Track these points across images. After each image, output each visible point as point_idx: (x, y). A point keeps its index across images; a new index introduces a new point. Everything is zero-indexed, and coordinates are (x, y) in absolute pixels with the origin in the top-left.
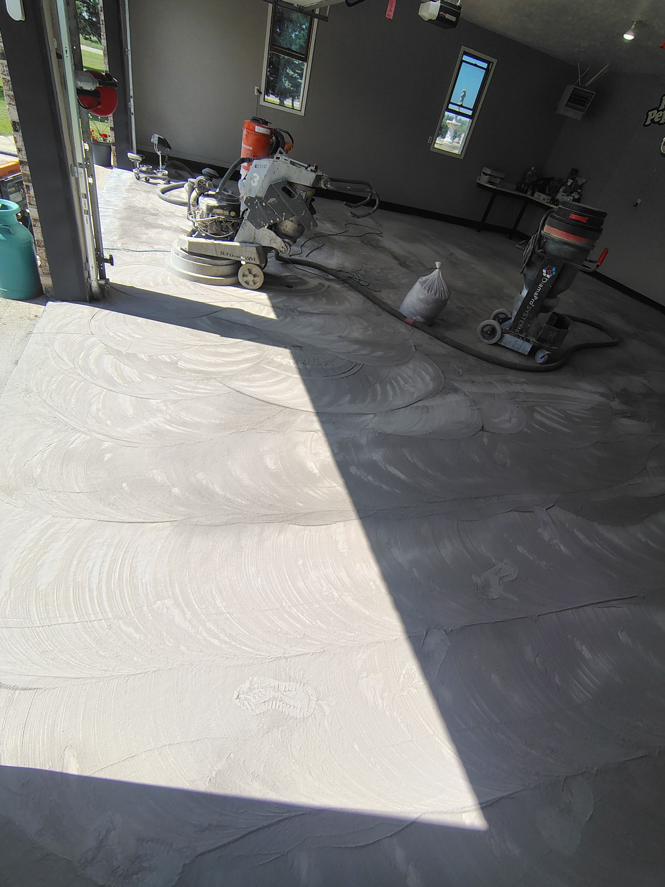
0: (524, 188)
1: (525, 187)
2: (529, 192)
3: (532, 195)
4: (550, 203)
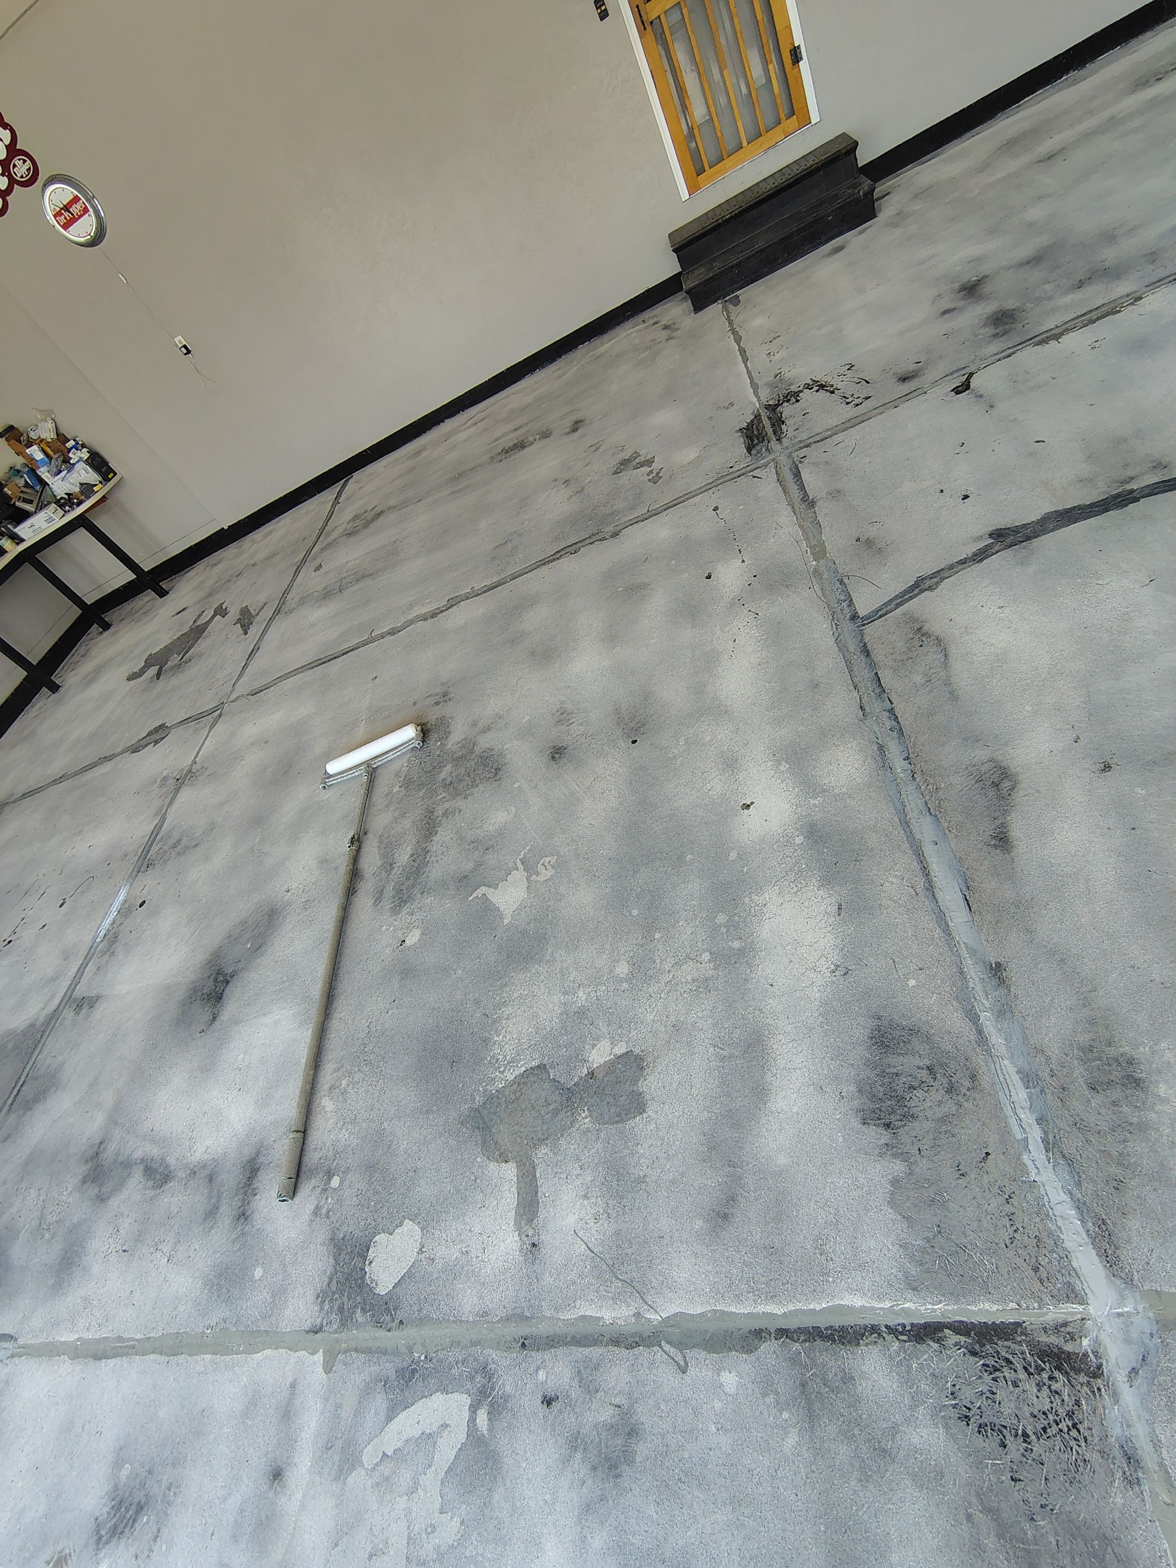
4: (69, 511)
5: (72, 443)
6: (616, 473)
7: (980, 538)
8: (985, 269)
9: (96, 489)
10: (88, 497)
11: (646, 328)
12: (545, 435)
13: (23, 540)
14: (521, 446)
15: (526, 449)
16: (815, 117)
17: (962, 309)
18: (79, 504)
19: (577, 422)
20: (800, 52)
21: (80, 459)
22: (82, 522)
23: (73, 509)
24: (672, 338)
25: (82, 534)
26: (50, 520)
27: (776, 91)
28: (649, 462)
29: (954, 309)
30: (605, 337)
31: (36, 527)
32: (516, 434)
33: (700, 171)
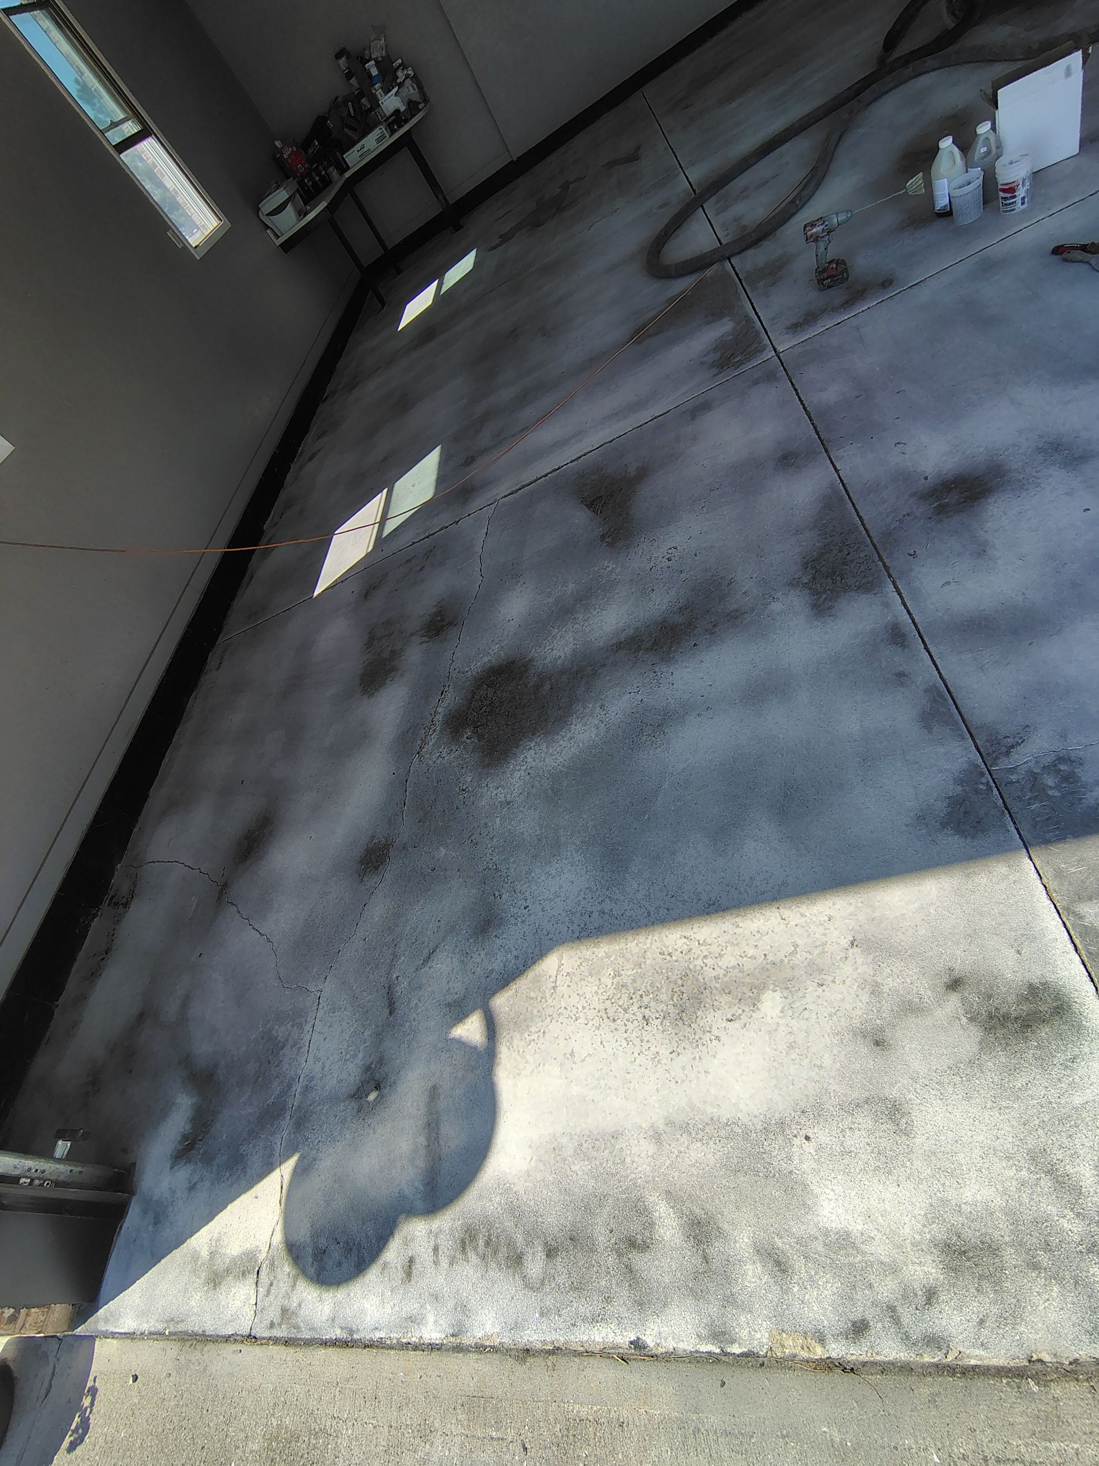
0: (315, 184)
1: (312, 179)
2: (335, 174)
3: (343, 167)
4: (395, 131)
5: (400, 61)
9: (420, 106)
10: (413, 116)
13: (348, 168)
18: (406, 121)
21: (407, 76)
22: (407, 141)
23: (400, 127)
25: (405, 155)
26: (379, 140)
31: (365, 150)
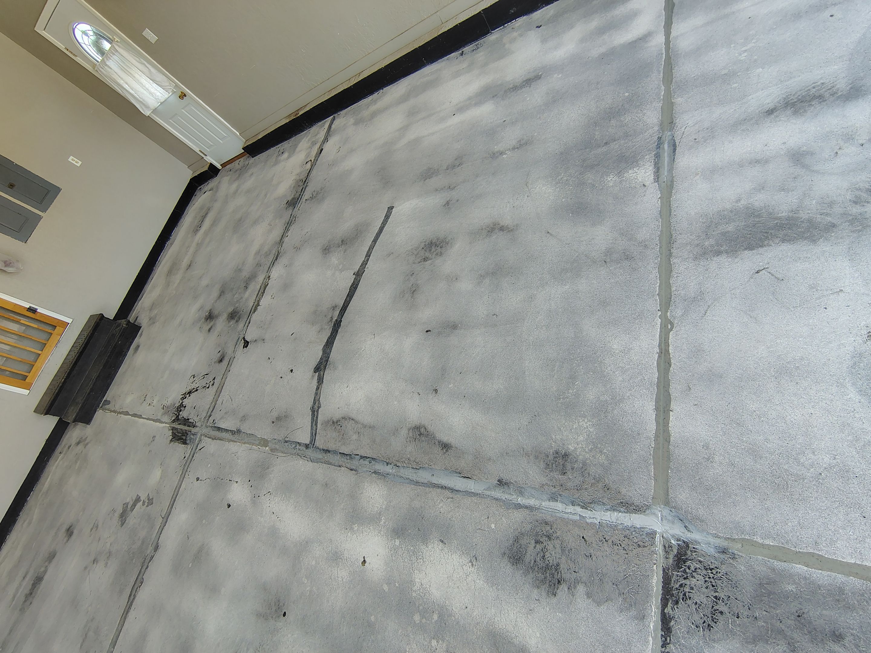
6: (122, 525)
7: (313, 376)
8: (207, 308)
11: (65, 454)
12: (51, 557)
14: (38, 580)
15: (46, 578)
16: (69, 321)
17: (214, 324)
19: (68, 530)
20: (33, 308)
24: (87, 444)
27: (36, 326)
28: (138, 500)
29: (211, 327)
30: (42, 480)
32: (27, 579)
33: (25, 378)
